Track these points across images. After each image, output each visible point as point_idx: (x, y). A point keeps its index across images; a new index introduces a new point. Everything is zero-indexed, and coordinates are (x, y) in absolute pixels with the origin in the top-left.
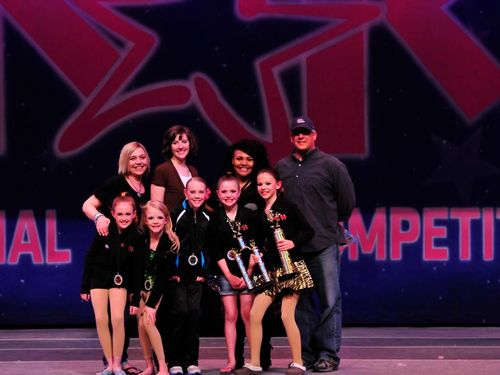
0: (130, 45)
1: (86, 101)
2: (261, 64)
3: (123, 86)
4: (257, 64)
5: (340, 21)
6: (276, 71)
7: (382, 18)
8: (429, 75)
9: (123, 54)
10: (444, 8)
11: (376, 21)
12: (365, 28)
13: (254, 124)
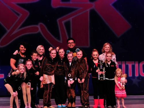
0: (21, 15)
1: (8, 31)
2: (59, 21)
3: (19, 27)
4: (58, 20)
5: (82, 8)
6: (63, 22)
7: (93, 7)
8: (107, 24)
9: (19, 17)
10: (111, 5)
11: (92, 8)
12: (88, 10)
13: (57, 38)
